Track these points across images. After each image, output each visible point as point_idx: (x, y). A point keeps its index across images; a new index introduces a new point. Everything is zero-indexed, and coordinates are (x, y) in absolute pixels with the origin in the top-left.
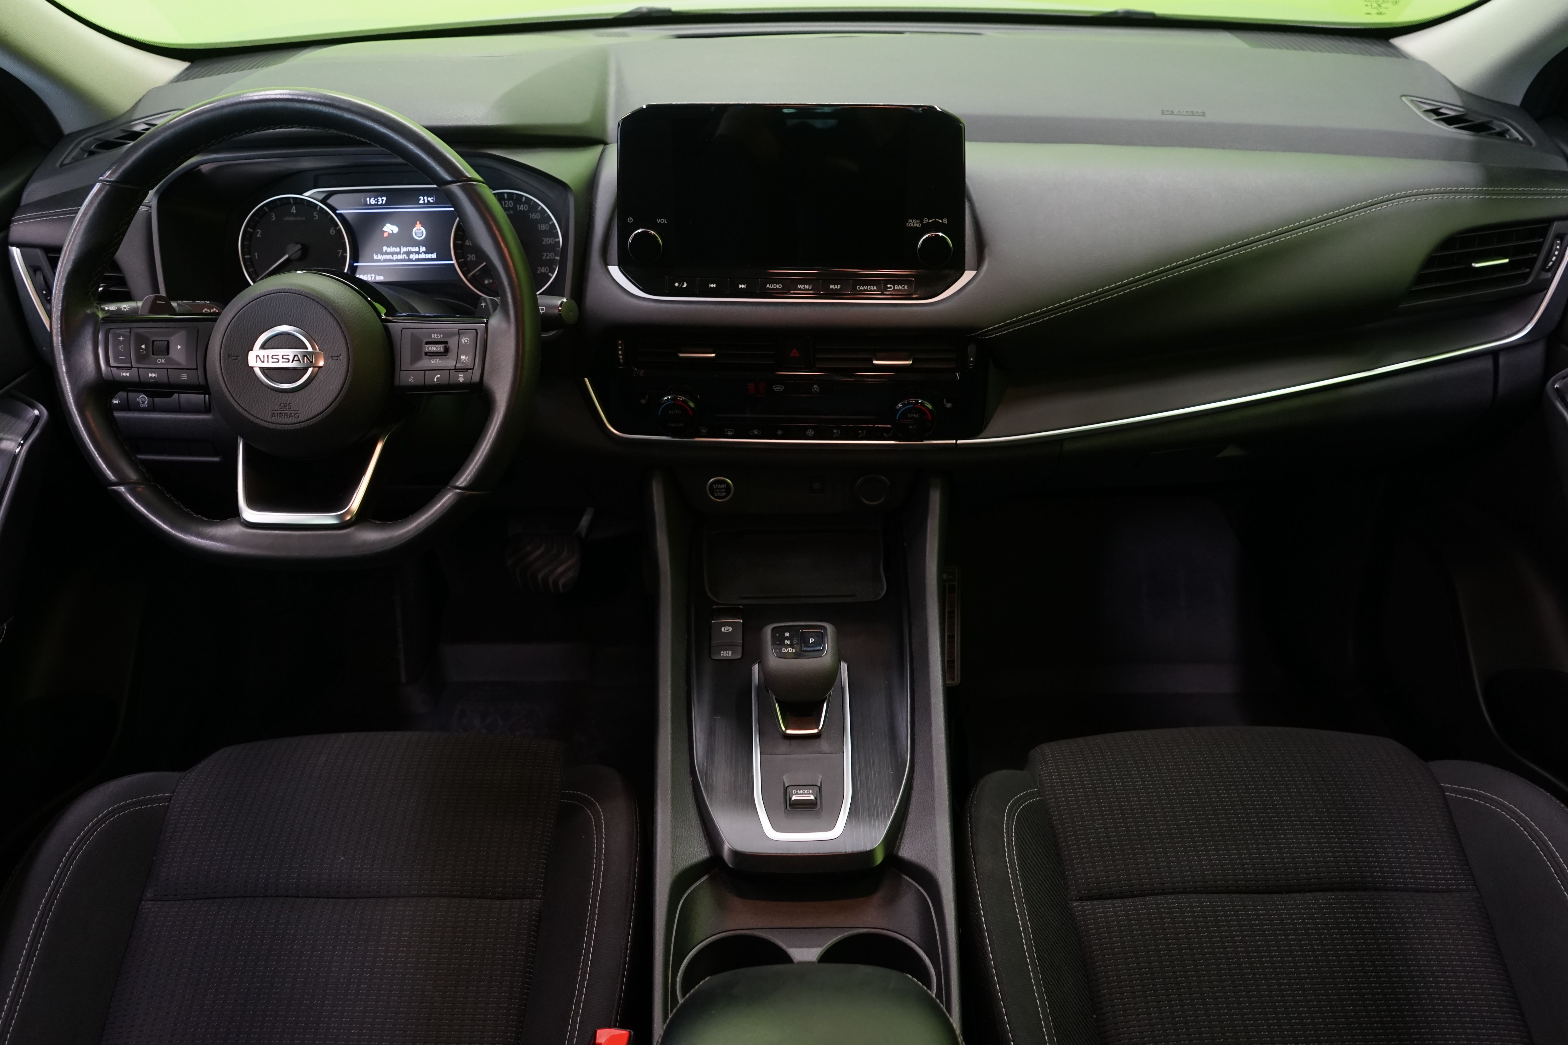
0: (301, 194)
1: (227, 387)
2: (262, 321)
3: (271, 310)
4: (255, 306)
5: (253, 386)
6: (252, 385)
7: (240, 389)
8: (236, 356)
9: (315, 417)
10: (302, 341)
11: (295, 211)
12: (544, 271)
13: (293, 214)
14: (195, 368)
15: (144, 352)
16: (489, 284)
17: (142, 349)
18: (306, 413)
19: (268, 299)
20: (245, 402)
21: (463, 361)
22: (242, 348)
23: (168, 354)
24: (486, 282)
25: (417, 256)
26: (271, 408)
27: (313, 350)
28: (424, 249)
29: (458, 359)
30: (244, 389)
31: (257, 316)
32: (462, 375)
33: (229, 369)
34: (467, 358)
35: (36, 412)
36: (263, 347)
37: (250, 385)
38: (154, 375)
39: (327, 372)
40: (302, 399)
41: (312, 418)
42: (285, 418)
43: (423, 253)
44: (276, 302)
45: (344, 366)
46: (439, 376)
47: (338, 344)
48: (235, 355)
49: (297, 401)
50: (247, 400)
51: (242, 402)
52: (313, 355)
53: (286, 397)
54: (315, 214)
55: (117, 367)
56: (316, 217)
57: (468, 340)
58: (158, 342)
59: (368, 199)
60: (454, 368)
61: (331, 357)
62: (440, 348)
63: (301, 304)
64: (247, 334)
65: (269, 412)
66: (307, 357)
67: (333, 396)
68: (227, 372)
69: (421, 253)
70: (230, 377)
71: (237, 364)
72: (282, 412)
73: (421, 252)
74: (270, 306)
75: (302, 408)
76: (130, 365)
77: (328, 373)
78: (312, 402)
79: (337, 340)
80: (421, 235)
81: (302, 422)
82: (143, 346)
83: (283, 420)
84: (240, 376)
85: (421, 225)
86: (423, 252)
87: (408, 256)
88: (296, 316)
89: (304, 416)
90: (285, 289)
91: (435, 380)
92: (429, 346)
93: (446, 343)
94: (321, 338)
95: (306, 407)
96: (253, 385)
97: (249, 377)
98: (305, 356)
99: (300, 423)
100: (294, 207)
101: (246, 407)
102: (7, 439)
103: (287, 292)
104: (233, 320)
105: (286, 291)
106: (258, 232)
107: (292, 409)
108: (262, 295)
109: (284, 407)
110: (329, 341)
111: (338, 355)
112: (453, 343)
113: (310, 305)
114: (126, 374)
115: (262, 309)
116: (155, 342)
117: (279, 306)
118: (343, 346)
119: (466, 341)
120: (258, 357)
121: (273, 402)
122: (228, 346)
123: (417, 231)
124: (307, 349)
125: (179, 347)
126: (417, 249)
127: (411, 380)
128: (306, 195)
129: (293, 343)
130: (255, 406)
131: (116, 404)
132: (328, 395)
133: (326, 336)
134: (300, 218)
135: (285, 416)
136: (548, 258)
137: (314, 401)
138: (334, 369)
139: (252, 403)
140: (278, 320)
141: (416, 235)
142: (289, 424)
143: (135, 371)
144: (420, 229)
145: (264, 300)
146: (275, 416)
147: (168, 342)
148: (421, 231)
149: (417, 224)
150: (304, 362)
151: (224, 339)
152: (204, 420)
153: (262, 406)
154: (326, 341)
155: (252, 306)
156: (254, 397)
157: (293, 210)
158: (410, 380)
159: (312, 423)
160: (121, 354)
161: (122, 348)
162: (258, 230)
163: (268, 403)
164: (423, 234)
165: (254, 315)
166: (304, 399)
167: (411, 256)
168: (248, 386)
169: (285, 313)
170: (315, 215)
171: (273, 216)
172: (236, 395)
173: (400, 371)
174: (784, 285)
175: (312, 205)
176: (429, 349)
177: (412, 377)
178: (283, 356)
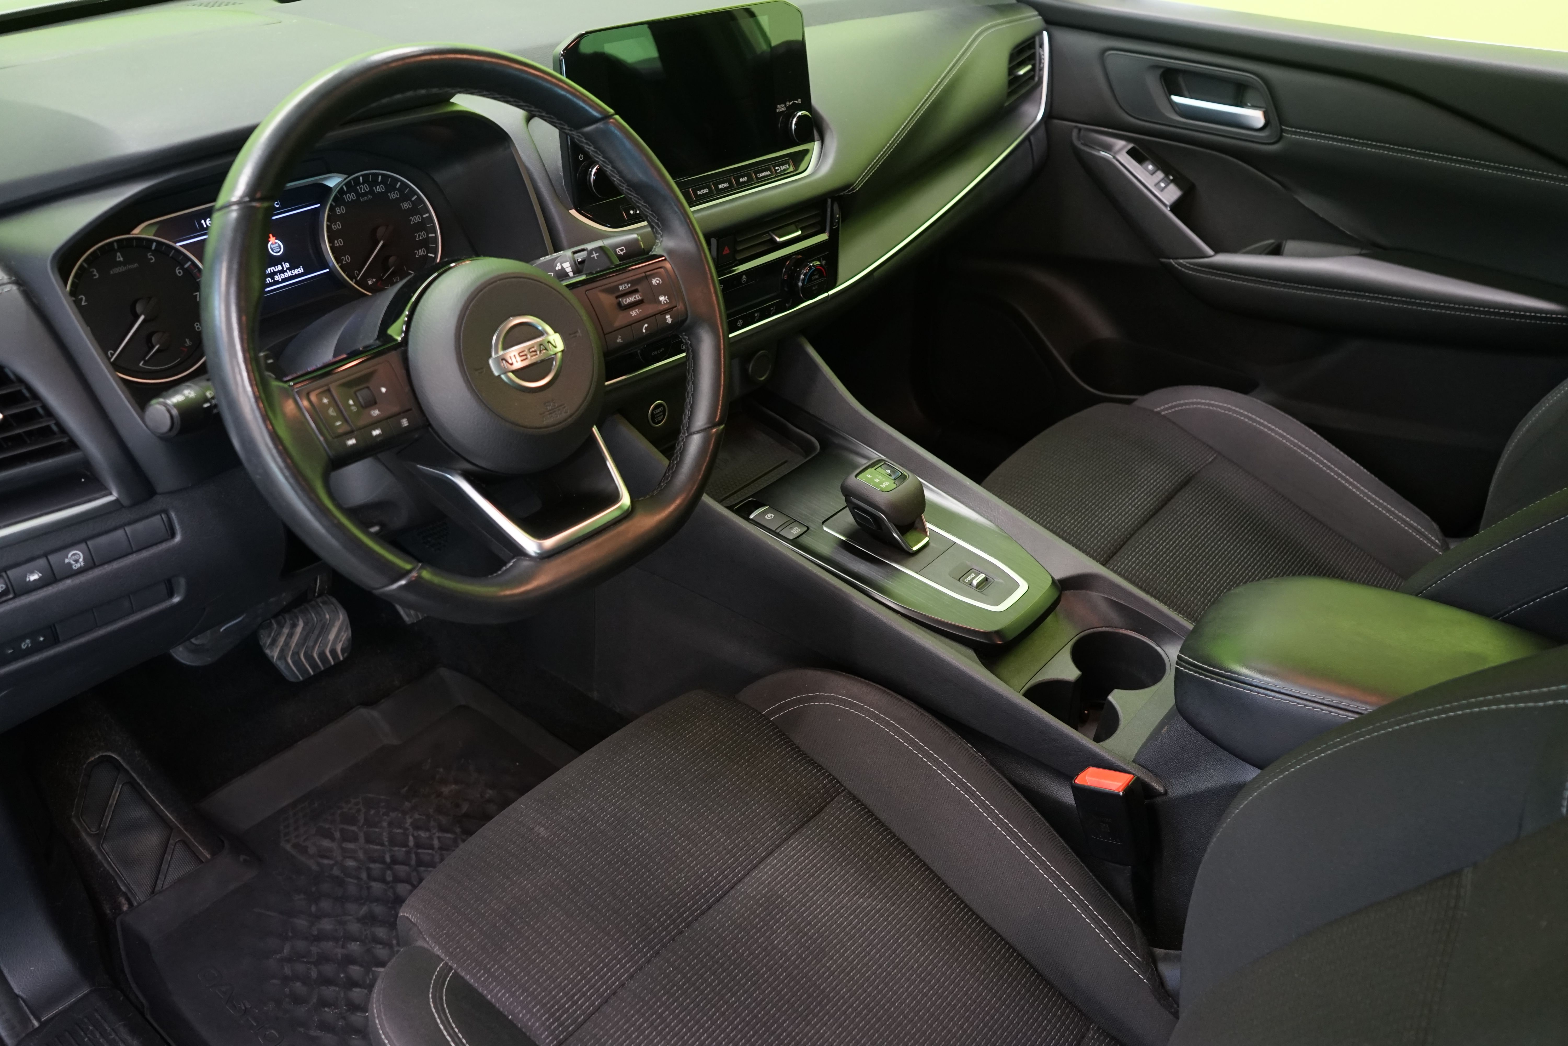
0: (129, 233)
11: (121, 259)
12: (421, 254)
13: (120, 264)
16: (374, 284)
21: (664, 302)
24: (370, 283)
25: (283, 276)
28: (287, 265)
29: (657, 301)
34: (667, 297)
43: (288, 271)
46: (646, 325)
54: (149, 255)
56: (152, 259)
57: (659, 280)
59: (203, 221)
60: (658, 312)
66: (551, 343)
67: (589, 374)
69: (286, 271)
73: (285, 269)
80: (279, 250)
85: (274, 238)
86: (287, 269)
87: (273, 278)
91: (644, 331)
93: (638, 290)
100: (118, 254)
106: (81, 299)
112: (644, 288)
116: (358, 394)
123: (272, 246)
126: (280, 267)
128: (137, 232)
131: (35, 580)
134: (131, 266)
136: (421, 238)
141: (273, 250)
144: (276, 243)
148: (277, 245)
149: (269, 237)
157: (119, 258)
158: (618, 341)
162: (80, 297)
164: (280, 248)
167: (276, 278)
170: (149, 257)
171: (95, 272)
173: (605, 335)
174: (710, 189)
175: (143, 244)
176: (626, 301)
177: (619, 337)
178: (529, 349)
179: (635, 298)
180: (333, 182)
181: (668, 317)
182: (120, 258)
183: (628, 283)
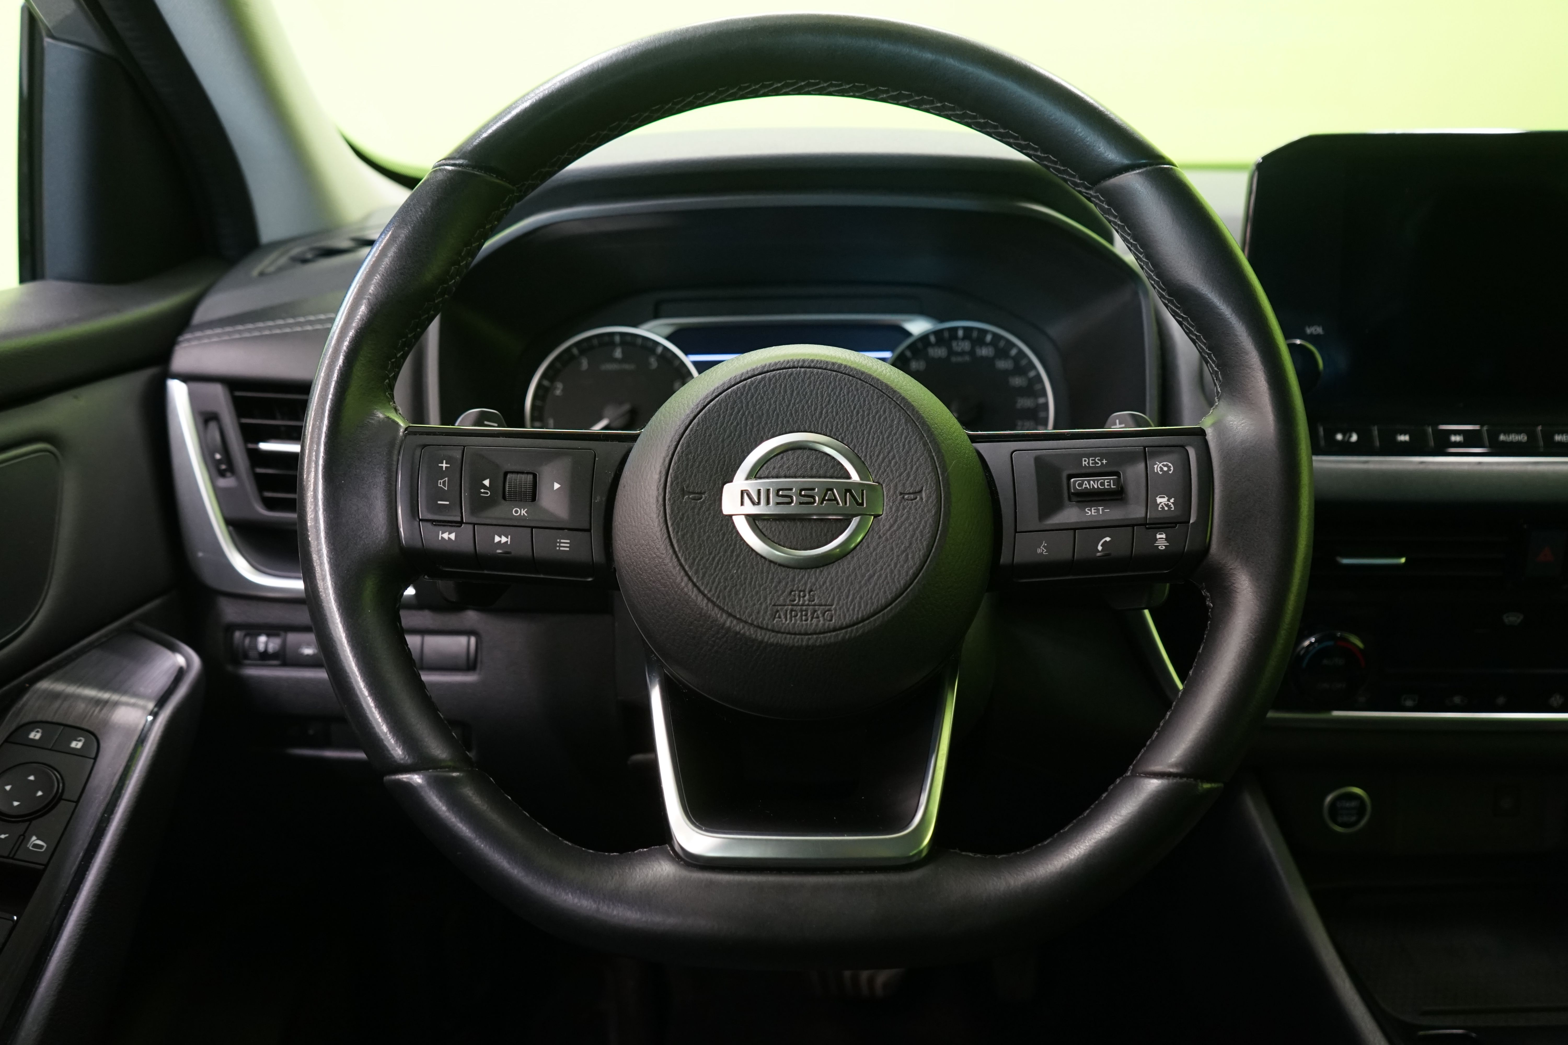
1: (677, 557)
2: (755, 424)
3: (775, 402)
4: (742, 394)
5: (731, 556)
6: (729, 553)
7: (705, 559)
8: (698, 493)
9: (868, 618)
10: (839, 463)
11: (619, 356)
14: (587, 526)
15: (487, 493)
17: (485, 487)
18: (848, 610)
19: (770, 380)
20: (716, 588)
21: (1163, 508)
22: (711, 476)
23: (534, 499)
26: (771, 600)
27: (861, 479)
29: (1149, 502)
30: (714, 559)
31: (744, 414)
32: (1164, 536)
33: (682, 519)
34: (1172, 500)
35: (180, 660)
36: (754, 474)
37: (726, 551)
38: (504, 539)
39: (891, 527)
40: (839, 582)
41: (863, 620)
42: (801, 620)
44: (786, 386)
45: (929, 511)
46: (1108, 539)
47: (917, 469)
48: (696, 490)
49: (828, 584)
50: (719, 583)
51: (708, 588)
52: (863, 491)
53: (802, 577)
54: (652, 360)
55: (431, 521)
57: (1169, 467)
58: (514, 476)
60: (1143, 522)
61: (901, 494)
62: (1108, 483)
63: (838, 389)
64: (723, 448)
65: (767, 607)
66: (851, 494)
67: (907, 572)
68: (678, 525)
70: (683, 536)
71: (700, 509)
72: (795, 608)
74: (773, 393)
75: (839, 600)
76: (459, 519)
77: (895, 527)
78: (860, 588)
79: (915, 460)
81: (841, 628)
82: (487, 482)
83: (798, 623)
84: (705, 533)
88: (827, 412)
89: (845, 616)
90: (804, 361)
91: (1100, 548)
92: (1083, 481)
93: (1117, 474)
94: (878, 456)
95: (847, 597)
96: (733, 552)
97: (724, 534)
98: (848, 490)
99: (835, 630)
100: (619, 349)
101: (718, 597)
102: (127, 704)
103: (809, 367)
104: (696, 421)
105: (806, 364)
107: (816, 601)
108: (756, 372)
109: (799, 596)
110: (896, 463)
111: (917, 489)
112: (1134, 473)
113: (857, 390)
114: (449, 536)
115: (757, 399)
116: (509, 476)
117: (792, 394)
118: (927, 472)
119: (1165, 469)
120: (745, 495)
121: (776, 587)
122: (682, 473)
124: (849, 477)
125: (557, 486)
127: (1042, 550)
128: (644, 329)
129: (820, 467)
130: (736, 594)
131: (308, 655)
132: (896, 572)
133: (889, 453)
134: (627, 366)
135: (802, 616)
137: (865, 584)
138: (907, 518)
139: (731, 590)
140: (788, 421)
142: (811, 634)
143: (467, 529)
145: (760, 382)
146: (780, 617)
147: (535, 476)
150: (846, 503)
151: (675, 457)
152: (463, 685)
153: (752, 596)
154: (890, 462)
155: (736, 394)
156: (735, 576)
158: (1039, 551)
159: (860, 632)
160: (442, 495)
161: (444, 483)
162: (557, 385)
163: (765, 589)
165: (739, 411)
166: (842, 581)
168: (721, 554)
169: (803, 407)
170: (651, 362)
171: (585, 363)
172: (697, 572)
173: (1016, 532)
174: (1532, 436)
175: (649, 345)
176: (1080, 485)
177: (1044, 544)
178: (801, 490)
179: (1102, 484)
180: (918, 327)
181: (1161, 536)
182: (618, 353)
183: (1102, 456)
